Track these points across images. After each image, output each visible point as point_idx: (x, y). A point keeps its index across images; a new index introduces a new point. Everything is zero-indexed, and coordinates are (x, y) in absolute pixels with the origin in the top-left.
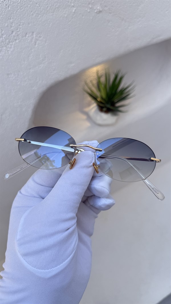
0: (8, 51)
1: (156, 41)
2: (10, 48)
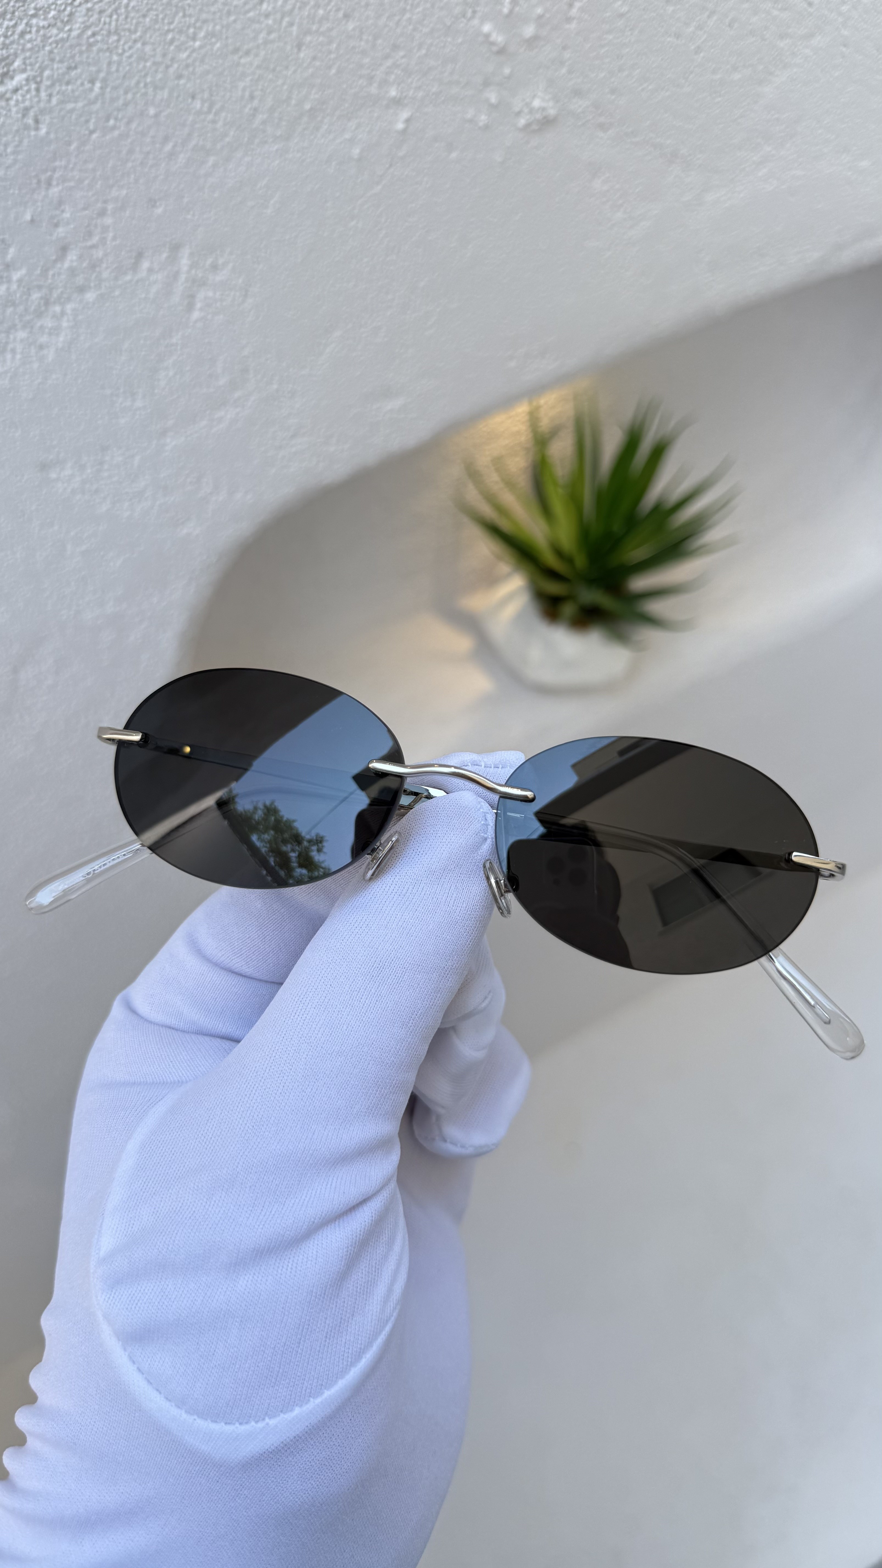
0: (41, 347)
2: (50, 334)
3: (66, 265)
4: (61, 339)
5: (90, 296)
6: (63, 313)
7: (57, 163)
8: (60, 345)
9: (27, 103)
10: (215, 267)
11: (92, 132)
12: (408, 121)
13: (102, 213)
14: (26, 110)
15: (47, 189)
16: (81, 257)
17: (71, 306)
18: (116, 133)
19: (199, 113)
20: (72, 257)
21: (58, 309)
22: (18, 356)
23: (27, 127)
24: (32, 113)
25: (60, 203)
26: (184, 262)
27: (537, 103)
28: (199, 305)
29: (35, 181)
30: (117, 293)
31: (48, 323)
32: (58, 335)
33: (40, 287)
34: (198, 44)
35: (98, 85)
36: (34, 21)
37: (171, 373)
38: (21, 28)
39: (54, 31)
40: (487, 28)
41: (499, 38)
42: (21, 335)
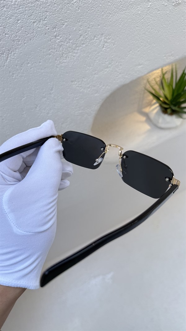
0: (74, 56)
2: (76, 53)
3: (80, 39)
4: (78, 54)
5: (84, 45)
6: (79, 49)
7: (81, 17)
8: (77, 56)
9: (77, 5)
10: (109, 39)
11: (89, 10)
12: (150, 5)
13: (89, 28)
14: (77, 6)
15: (79, 23)
16: (84, 37)
17: (80, 47)
18: (93, 10)
19: (110, 5)
21: (78, 48)
22: (69, 58)
23: (77, 10)
24: (78, 7)
25: (81, 26)
26: (103, 37)
28: (105, 46)
29: (77, 21)
30: (89, 44)
31: (76, 51)
32: (77, 54)
33: (75, 44)
37: (98, 61)
42: (70, 54)
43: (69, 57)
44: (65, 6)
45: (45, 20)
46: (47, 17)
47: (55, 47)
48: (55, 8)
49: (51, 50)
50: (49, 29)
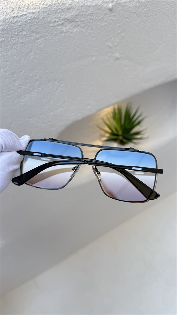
0: (31, 97)
1: (169, 80)
4: (35, 96)
5: (40, 89)
7: (37, 67)
10: (61, 84)
12: (95, 59)
13: (44, 75)
17: (37, 90)
18: (47, 62)
20: (38, 82)
21: (35, 91)
24: (34, 59)
25: (37, 73)
26: (56, 83)
27: (116, 56)
28: (58, 90)
30: (45, 88)
33: (32, 87)
34: (62, 48)
35: (45, 54)
36: (36, 45)
37: (53, 102)
38: (34, 45)
39: (39, 46)
40: (109, 44)
41: (111, 45)
42: (28, 95)
43: (27, 98)
44: (23, 58)
45: (6, 68)
46: (8, 66)
47: (15, 89)
48: (15, 59)
49: (11, 92)
50: (9, 75)
